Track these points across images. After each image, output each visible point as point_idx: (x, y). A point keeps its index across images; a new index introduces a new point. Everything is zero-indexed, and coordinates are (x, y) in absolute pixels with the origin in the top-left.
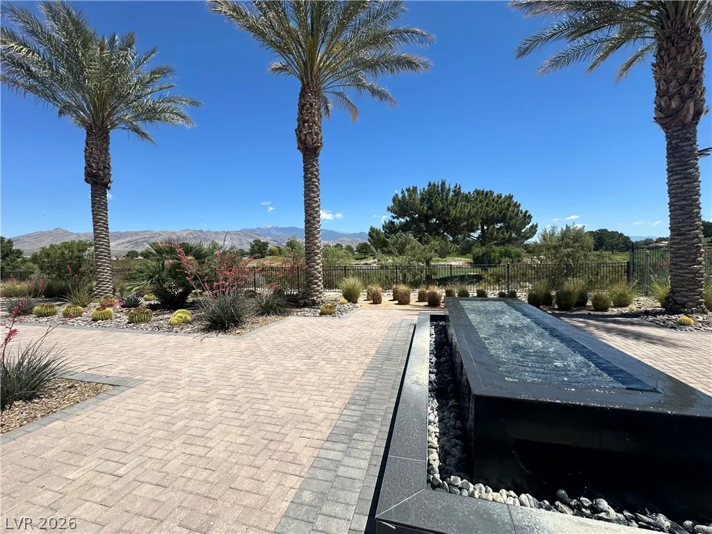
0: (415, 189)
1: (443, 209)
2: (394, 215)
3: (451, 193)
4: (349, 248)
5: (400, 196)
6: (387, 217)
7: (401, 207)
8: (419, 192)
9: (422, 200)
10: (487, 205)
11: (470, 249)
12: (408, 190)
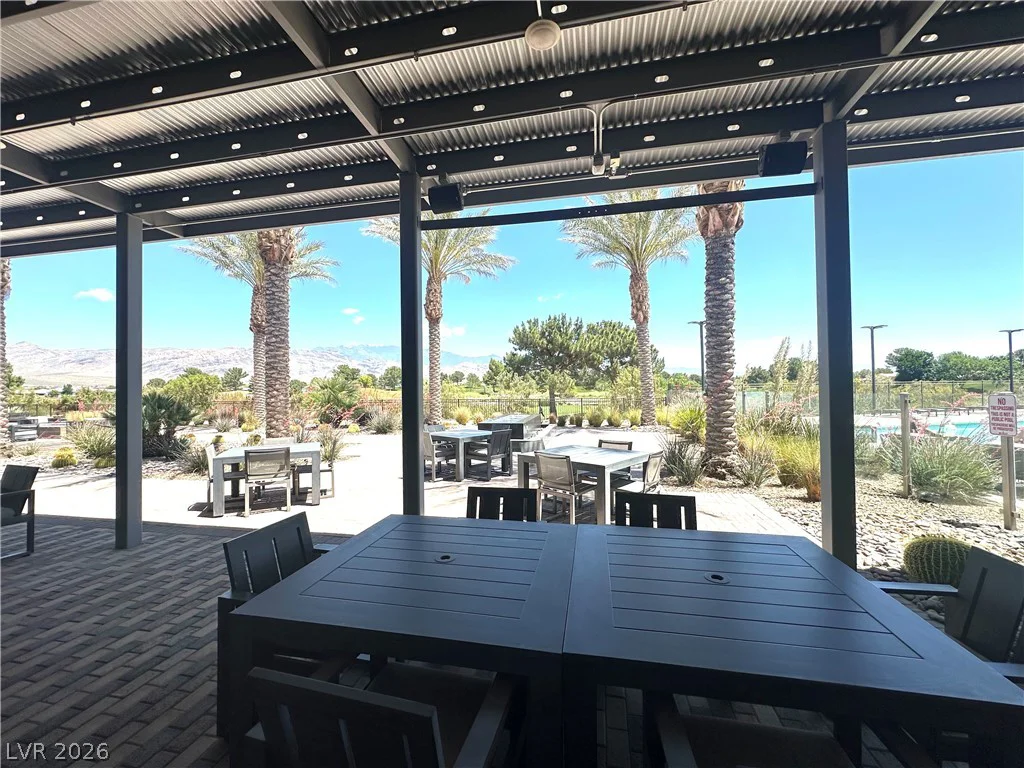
0: (536, 321)
1: (562, 344)
2: (517, 347)
3: (573, 327)
4: (473, 378)
5: (521, 328)
6: (510, 348)
7: (522, 340)
8: (540, 324)
9: (543, 334)
10: (612, 339)
11: (594, 384)
12: (529, 322)
